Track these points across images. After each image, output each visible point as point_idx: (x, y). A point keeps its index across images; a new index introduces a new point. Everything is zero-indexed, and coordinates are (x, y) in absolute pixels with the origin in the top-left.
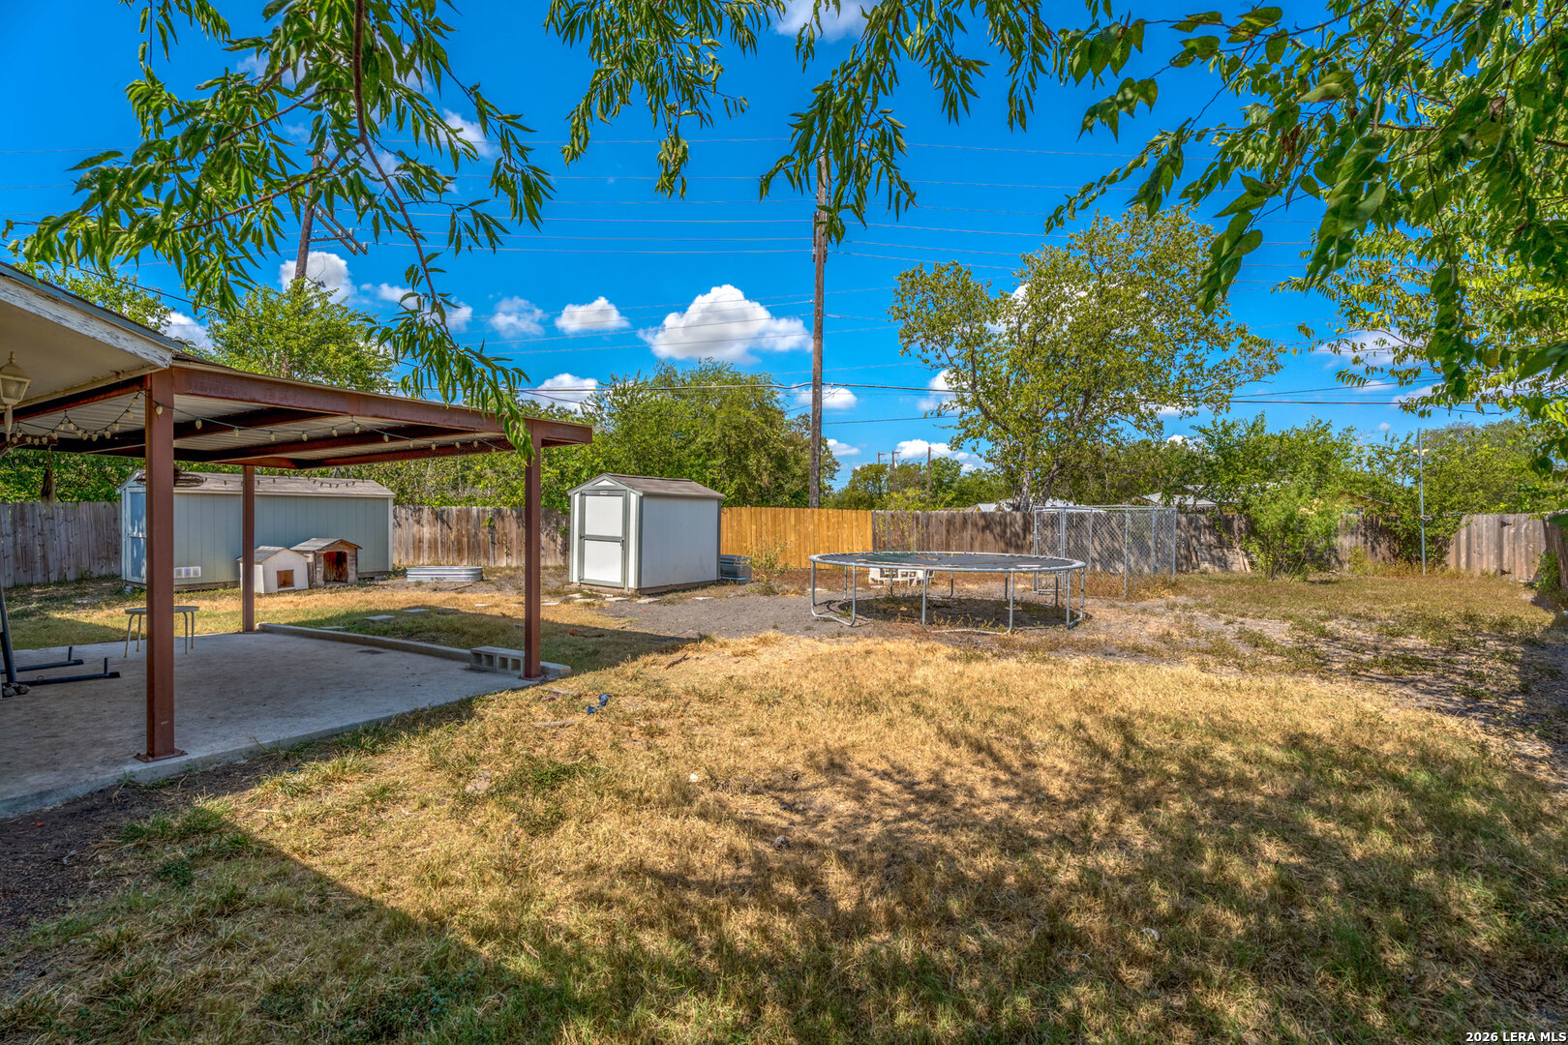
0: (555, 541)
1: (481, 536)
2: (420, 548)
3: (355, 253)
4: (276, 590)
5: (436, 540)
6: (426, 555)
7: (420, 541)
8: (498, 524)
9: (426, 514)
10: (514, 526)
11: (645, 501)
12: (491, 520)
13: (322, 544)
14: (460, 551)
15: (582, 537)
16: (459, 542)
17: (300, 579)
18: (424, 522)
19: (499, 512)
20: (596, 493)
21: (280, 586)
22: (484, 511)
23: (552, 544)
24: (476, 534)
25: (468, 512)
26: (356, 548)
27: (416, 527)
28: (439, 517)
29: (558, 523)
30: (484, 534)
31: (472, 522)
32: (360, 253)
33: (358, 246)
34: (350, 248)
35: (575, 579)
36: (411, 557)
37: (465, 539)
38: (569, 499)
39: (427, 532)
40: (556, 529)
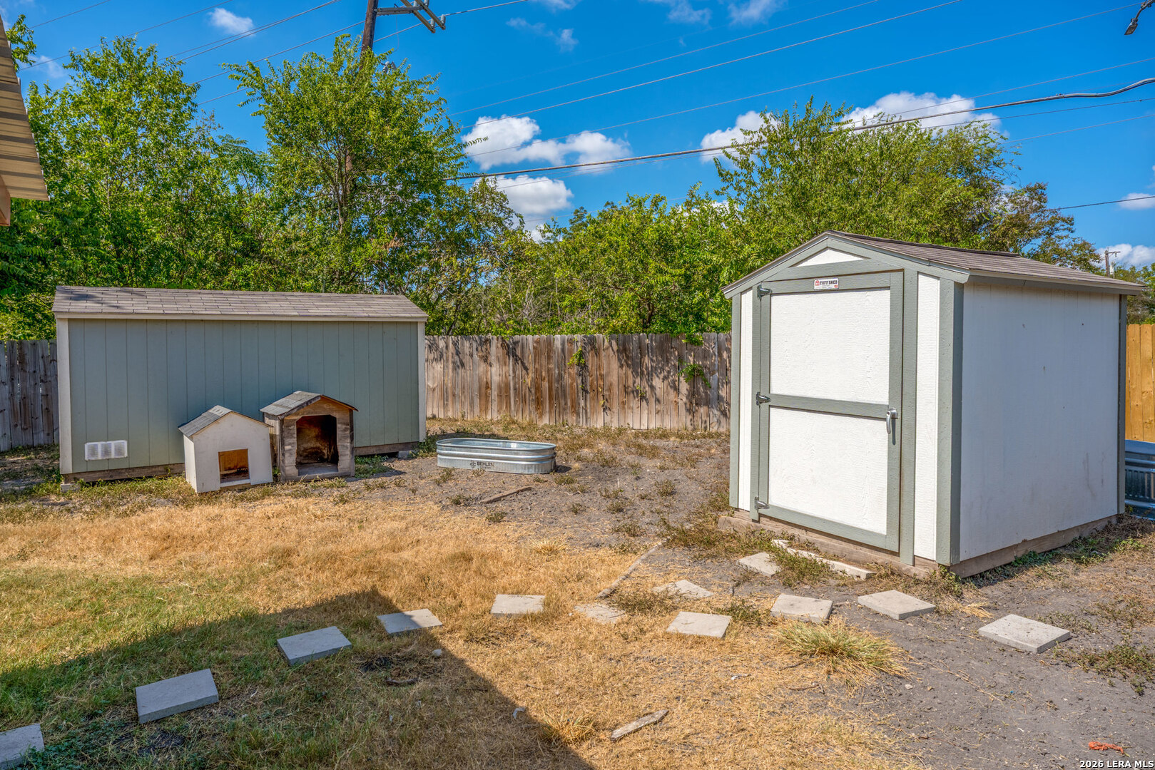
0: (677, 390)
1: (567, 380)
2: (487, 396)
3: (432, 30)
4: (216, 484)
5: (507, 385)
6: (495, 406)
7: (488, 386)
8: (591, 361)
9: (495, 349)
10: (615, 364)
11: (968, 296)
12: (581, 355)
13: (292, 401)
14: (539, 403)
15: (762, 400)
16: (538, 389)
17: (260, 469)
18: (492, 359)
19: (592, 342)
20: (805, 285)
21: (224, 478)
22: (571, 342)
23: (672, 393)
24: (561, 377)
25: (549, 343)
26: (351, 410)
27: (482, 367)
28: (511, 351)
29: (681, 359)
30: (571, 377)
31: (555, 358)
32: (438, 29)
33: (436, 21)
34: (427, 24)
35: (745, 502)
36: (477, 410)
37: (546, 384)
38: (727, 305)
39: (497, 373)
40: (678, 368)
